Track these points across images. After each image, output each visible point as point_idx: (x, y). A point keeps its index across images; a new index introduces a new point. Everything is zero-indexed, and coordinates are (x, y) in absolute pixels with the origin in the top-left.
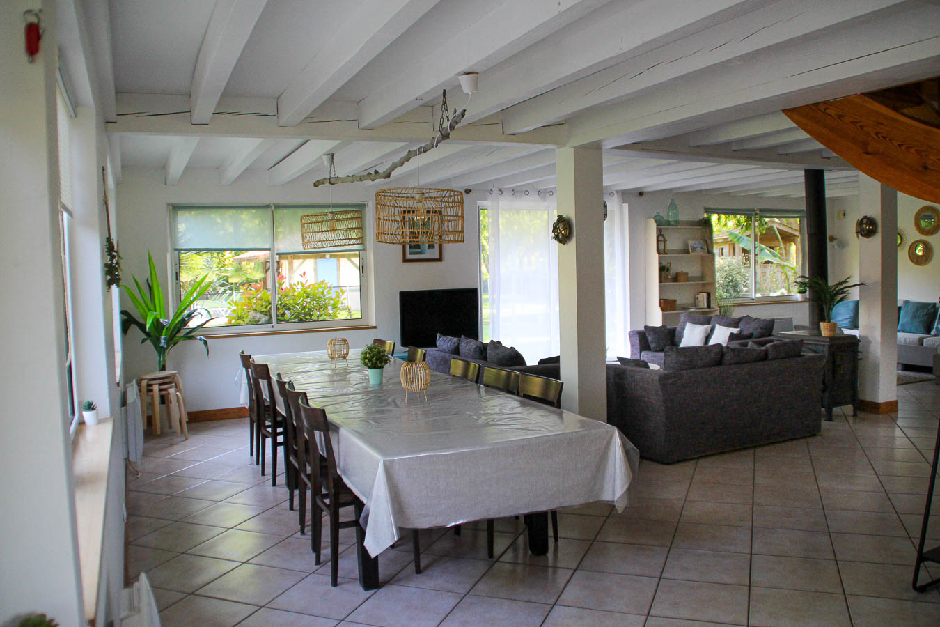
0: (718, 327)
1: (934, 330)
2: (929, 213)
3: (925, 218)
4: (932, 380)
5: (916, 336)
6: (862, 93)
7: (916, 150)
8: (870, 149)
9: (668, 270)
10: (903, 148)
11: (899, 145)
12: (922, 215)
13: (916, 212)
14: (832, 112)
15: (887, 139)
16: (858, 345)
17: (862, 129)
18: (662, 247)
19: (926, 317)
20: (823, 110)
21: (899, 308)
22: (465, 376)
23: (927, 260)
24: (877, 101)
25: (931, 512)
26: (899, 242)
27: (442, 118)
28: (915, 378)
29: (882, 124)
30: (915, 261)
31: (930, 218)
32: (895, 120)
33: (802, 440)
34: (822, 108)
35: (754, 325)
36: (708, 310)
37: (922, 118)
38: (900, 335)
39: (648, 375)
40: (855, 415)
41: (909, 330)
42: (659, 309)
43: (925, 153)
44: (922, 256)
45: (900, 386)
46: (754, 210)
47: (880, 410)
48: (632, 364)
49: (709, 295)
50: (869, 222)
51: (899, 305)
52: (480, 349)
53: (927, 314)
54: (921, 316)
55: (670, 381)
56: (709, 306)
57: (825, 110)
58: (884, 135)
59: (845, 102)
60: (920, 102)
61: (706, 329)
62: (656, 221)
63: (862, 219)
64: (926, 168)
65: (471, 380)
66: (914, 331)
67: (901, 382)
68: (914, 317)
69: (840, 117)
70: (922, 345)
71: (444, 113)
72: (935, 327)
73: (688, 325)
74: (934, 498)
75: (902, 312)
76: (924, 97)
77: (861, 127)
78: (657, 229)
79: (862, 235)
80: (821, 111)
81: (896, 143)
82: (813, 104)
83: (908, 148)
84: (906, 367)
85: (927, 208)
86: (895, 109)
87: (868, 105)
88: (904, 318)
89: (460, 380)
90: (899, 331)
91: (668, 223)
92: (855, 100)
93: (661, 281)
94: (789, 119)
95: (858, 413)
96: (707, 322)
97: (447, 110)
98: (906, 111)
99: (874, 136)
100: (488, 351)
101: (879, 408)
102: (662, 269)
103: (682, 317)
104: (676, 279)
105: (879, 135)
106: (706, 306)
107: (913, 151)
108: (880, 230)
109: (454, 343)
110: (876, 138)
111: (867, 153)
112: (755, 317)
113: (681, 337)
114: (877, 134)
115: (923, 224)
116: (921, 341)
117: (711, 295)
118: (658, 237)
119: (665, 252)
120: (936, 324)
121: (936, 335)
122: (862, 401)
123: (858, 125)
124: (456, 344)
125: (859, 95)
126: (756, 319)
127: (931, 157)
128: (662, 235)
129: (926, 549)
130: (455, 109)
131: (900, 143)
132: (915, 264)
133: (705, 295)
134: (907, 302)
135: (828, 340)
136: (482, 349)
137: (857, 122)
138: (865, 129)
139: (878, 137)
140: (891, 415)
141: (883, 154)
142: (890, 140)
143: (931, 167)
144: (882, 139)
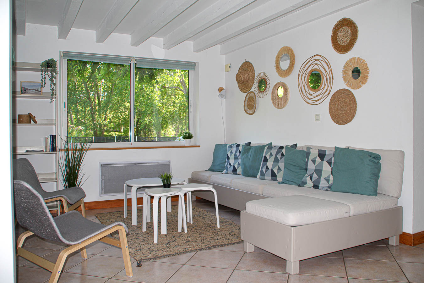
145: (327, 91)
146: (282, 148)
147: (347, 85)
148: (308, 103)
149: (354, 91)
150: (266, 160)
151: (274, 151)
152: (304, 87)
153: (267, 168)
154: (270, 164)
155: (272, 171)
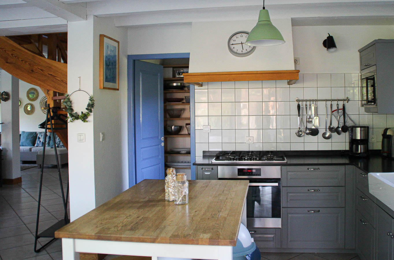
1: (36, 144)
2: (33, 91)
3: (31, 93)
4: (36, 167)
5: (28, 148)
6: (6, 36)
7: (29, 64)
8: (9, 61)
10: (23, 62)
11: (22, 61)
12: (30, 92)
13: (27, 90)
15: (17, 57)
17: (5, 52)
19: (32, 138)
21: (20, 135)
23: (32, 112)
24: (12, 40)
25: (39, 221)
26: (20, 104)
28: (28, 167)
29: (14, 50)
30: (27, 113)
31: (34, 93)
32: (20, 49)
37: (31, 50)
38: (21, 148)
41: (25, 145)
43: (32, 65)
44: (30, 111)
45: (22, 171)
47: (14, 182)
50: (6, 94)
51: (20, 134)
53: (33, 137)
54: (30, 138)
58: (15, 56)
60: (31, 43)
63: (3, 93)
64: (33, 71)
66: (27, 145)
67: (22, 169)
68: (27, 139)
70: (31, 151)
72: (36, 143)
74: (40, 215)
75: (21, 137)
76: (32, 41)
77: (5, 51)
79: (3, 100)
81: (20, 59)
83: (26, 62)
84: (24, 162)
85: (32, 89)
86: (20, 44)
87: (9, 42)
88: (23, 140)
90: (20, 146)
92: (3, 38)
98: (25, 46)
99: (11, 56)
105: (13, 55)
107: (27, 63)
108: (11, 98)
111: (7, 63)
114: (12, 55)
115: (30, 96)
116: (30, 150)
120: (37, 141)
121: (37, 146)
127: (35, 67)
129: (39, 233)
132: (27, 114)
134: (24, 132)
137: (3, 49)
138: (7, 52)
139: (12, 56)
140: (19, 184)
141: (15, 63)
142: (18, 58)
143: (35, 71)
144: (15, 57)
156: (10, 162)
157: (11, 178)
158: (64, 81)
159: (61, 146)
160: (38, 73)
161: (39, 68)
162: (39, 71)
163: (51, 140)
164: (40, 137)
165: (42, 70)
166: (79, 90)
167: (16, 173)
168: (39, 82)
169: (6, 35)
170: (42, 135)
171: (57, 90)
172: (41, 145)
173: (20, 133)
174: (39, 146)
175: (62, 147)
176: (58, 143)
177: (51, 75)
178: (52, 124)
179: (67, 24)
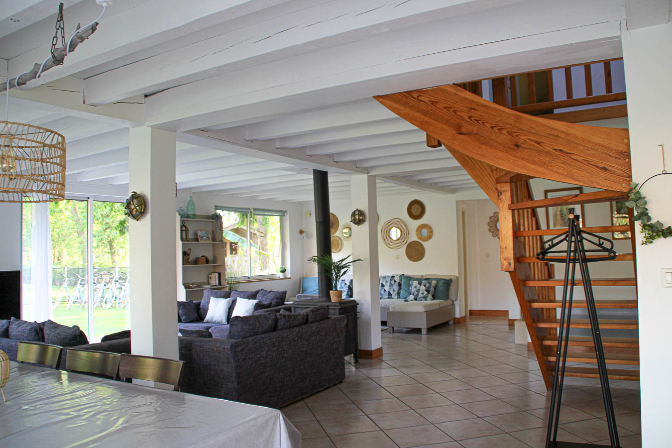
0: (239, 299)
6: (454, 84)
7: (508, 132)
8: (463, 130)
9: (188, 255)
10: (496, 129)
11: (492, 127)
14: (425, 99)
15: (480, 122)
16: (357, 307)
17: (456, 114)
18: (184, 236)
20: (416, 98)
22: (41, 363)
24: (468, 90)
27: (56, 37)
29: (474, 109)
32: (487, 107)
33: (335, 388)
34: (415, 95)
35: (271, 296)
36: (220, 287)
39: (218, 345)
40: (356, 362)
42: (183, 287)
43: (515, 134)
46: (249, 209)
47: (373, 355)
48: (195, 335)
49: (220, 274)
50: (359, 213)
52: (36, 330)
55: (240, 349)
56: (220, 283)
57: (418, 97)
58: (477, 119)
59: (438, 90)
61: (229, 301)
62: (180, 214)
63: (355, 212)
64: (517, 146)
65: (51, 367)
69: (433, 103)
71: (59, 31)
73: (212, 300)
77: (455, 112)
78: (181, 220)
79: (355, 223)
80: (415, 99)
81: (488, 125)
82: (406, 92)
83: (502, 129)
87: (461, 94)
89: (37, 368)
91: (188, 216)
92: (448, 89)
93: (183, 264)
94: (381, 104)
95: (359, 360)
96: (227, 296)
97: (63, 29)
99: (468, 119)
100: (46, 331)
101: (371, 355)
102: (185, 254)
103: (206, 293)
104: (196, 262)
105: (473, 119)
106: (217, 284)
107: (505, 132)
108: (367, 219)
109: (3, 326)
110: (469, 121)
111: (461, 134)
112: (269, 290)
113: (206, 310)
114: (470, 118)
117: (222, 274)
118: (181, 227)
119: (187, 240)
122: (360, 350)
123: (451, 110)
124: (5, 327)
125: (451, 86)
126: (271, 291)
127: (522, 137)
128: (185, 226)
130: (79, 24)
131: (492, 125)
133: (217, 274)
135: (338, 304)
136: (38, 330)
137: (451, 108)
138: (458, 113)
139: (471, 120)
140: (380, 358)
141: (476, 134)
142: (483, 123)
143: (522, 146)
144: (476, 122)
145: (404, 241)
146: (393, 277)
147: (419, 238)
148: (389, 247)
149: (423, 243)
150: (383, 285)
151: (388, 280)
152: (386, 237)
153: (385, 290)
154: (387, 288)
155: (389, 292)
156: (368, 323)
157: (369, 349)
158: (591, 163)
159: (420, 297)
160: (531, 149)
161: (532, 138)
162: (533, 145)
163: (402, 289)
164: (384, 283)
165: (538, 143)
166: (664, 172)
167: (375, 339)
168: (533, 167)
169: (453, 82)
170: (387, 281)
171: (576, 180)
172: (387, 297)
173: (380, 277)
174: (384, 297)
175: (423, 299)
176: (416, 293)
177: (561, 151)
178: (571, 251)
179: (619, 37)
